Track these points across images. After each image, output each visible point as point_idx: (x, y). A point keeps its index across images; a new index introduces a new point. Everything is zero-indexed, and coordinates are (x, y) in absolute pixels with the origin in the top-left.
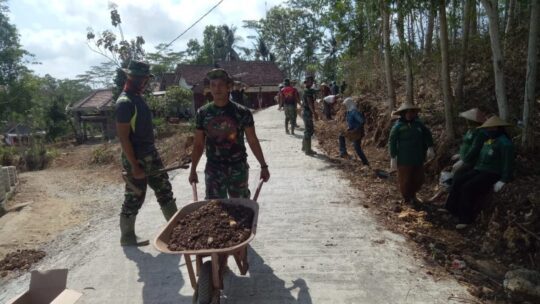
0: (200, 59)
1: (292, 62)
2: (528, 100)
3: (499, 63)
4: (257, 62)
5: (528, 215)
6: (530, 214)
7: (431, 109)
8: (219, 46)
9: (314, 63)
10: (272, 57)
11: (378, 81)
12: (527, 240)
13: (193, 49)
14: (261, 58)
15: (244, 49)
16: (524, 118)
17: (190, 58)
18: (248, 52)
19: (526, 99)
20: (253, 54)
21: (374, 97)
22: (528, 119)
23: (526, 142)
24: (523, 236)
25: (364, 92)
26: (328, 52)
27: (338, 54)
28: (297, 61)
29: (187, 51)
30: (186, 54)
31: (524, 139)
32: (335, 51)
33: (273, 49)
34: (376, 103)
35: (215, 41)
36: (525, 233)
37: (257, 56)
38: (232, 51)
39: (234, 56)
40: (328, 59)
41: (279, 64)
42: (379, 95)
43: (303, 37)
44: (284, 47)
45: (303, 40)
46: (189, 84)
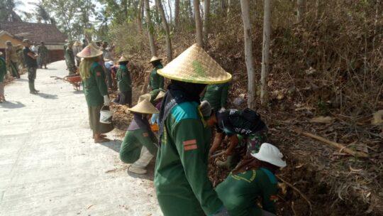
1: (71, 27)
3: (248, 31)
4: (39, 24)
9: (90, 29)
10: (53, 20)
11: (142, 44)
12: (283, 189)
14: (43, 22)
15: (26, 13)
18: (28, 15)
19: (263, 62)
20: (34, 17)
21: (140, 57)
24: (280, 185)
25: (132, 52)
26: (101, 20)
27: (109, 23)
28: (76, 26)
32: (106, 20)
33: (52, 14)
34: (142, 62)
36: (281, 182)
37: (39, 19)
38: (14, 14)
39: (16, 18)
40: (101, 25)
41: (60, 27)
42: (144, 55)
43: (79, 6)
44: (64, 15)
45: (79, 9)
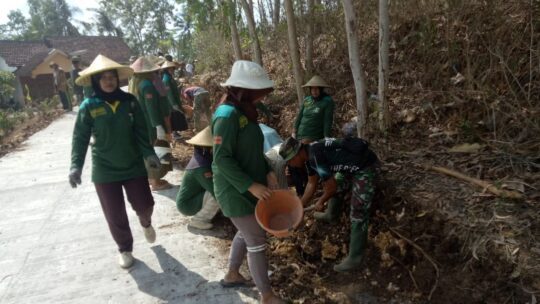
0: (27, 35)
1: (143, 39)
2: (383, 70)
4: (101, 38)
5: (400, 216)
6: (403, 214)
7: (283, 86)
8: (50, 18)
9: (167, 39)
10: (119, 31)
12: (402, 247)
13: (17, 22)
14: (106, 34)
15: (84, 24)
16: (380, 91)
17: (15, 33)
18: (88, 26)
19: (380, 70)
20: (95, 28)
22: (384, 92)
23: (384, 119)
24: (397, 242)
25: (215, 68)
26: (181, 26)
27: (192, 30)
28: (149, 37)
29: (9, 24)
30: (9, 28)
31: (381, 116)
32: (189, 26)
33: (118, 23)
35: (45, 13)
36: (398, 238)
37: (101, 31)
38: (69, 25)
39: (73, 31)
40: (182, 35)
41: (128, 40)
43: (152, 9)
44: (133, 22)
45: (152, 14)
46: (11, 65)
